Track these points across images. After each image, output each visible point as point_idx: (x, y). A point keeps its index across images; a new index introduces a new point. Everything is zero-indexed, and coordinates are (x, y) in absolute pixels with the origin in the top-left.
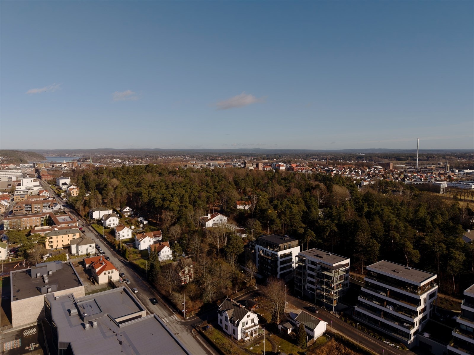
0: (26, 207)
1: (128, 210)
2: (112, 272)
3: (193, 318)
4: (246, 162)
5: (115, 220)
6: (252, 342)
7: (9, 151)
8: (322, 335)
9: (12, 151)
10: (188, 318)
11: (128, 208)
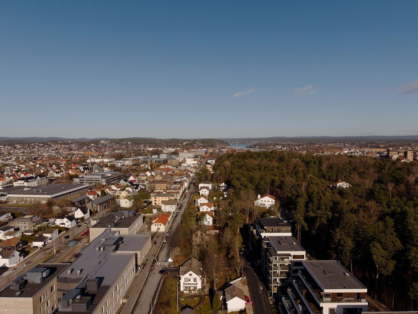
0: (170, 177)
1: (223, 186)
2: (160, 225)
3: (175, 267)
4: (389, 150)
5: (206, 192)
6: (188, 296)
7: (208, 139)
8: (238, 311)
9: (210, 139)
10: (172, 266)
11: (223, 184)
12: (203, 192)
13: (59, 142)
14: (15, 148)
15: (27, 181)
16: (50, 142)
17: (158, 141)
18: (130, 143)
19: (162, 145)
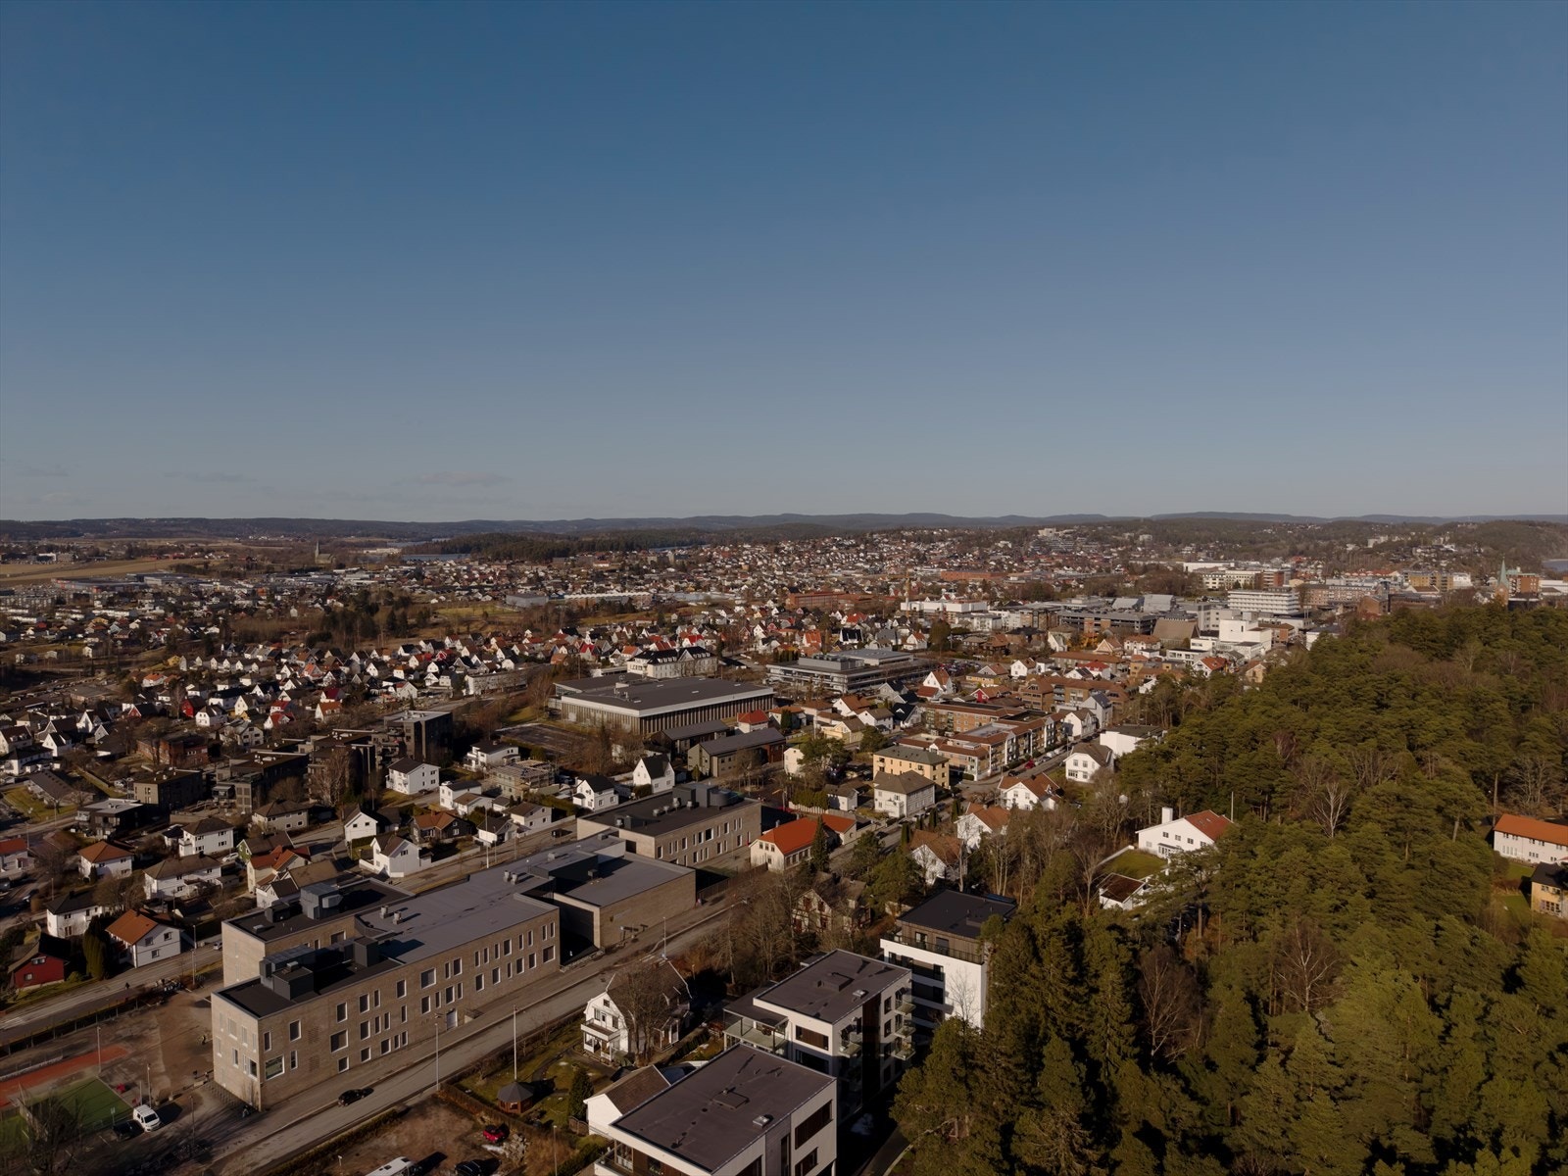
5: (1089, 765)
12: (1076, 764)
13: (906, 534)
14: (777, 551)
15: (655, 663)
16: (879, 532)
17: (1269, 531)
18: (1146, 537)
19: (1266, 550)
